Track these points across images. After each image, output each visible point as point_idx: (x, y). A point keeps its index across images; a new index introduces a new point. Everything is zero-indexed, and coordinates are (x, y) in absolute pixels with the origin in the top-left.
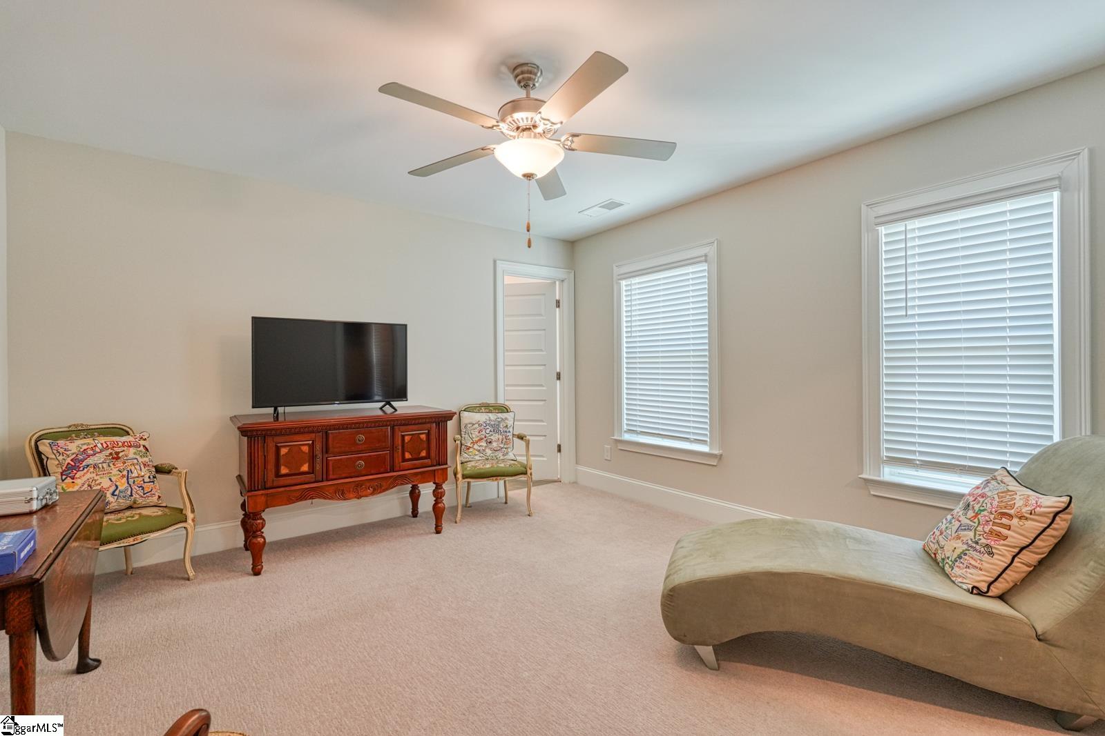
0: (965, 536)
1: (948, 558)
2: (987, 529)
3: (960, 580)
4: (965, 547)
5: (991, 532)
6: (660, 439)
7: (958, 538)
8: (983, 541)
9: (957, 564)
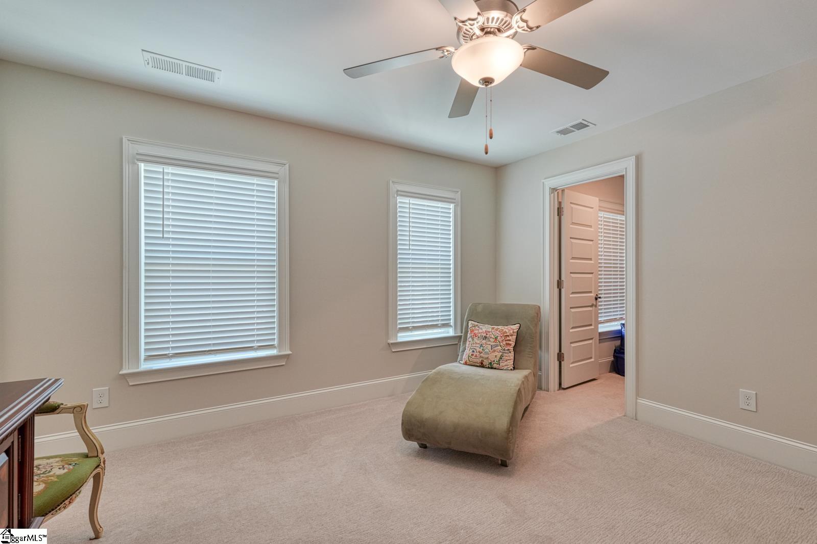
0: (497, 349)
1: (494, 361)
2: (504, 343)
3: (506, 367)
4: (501, 353)
5: (507, 344)
6: (213, 356)
7: (494, 351)
8: (506, 348)
9: (501, 361)
